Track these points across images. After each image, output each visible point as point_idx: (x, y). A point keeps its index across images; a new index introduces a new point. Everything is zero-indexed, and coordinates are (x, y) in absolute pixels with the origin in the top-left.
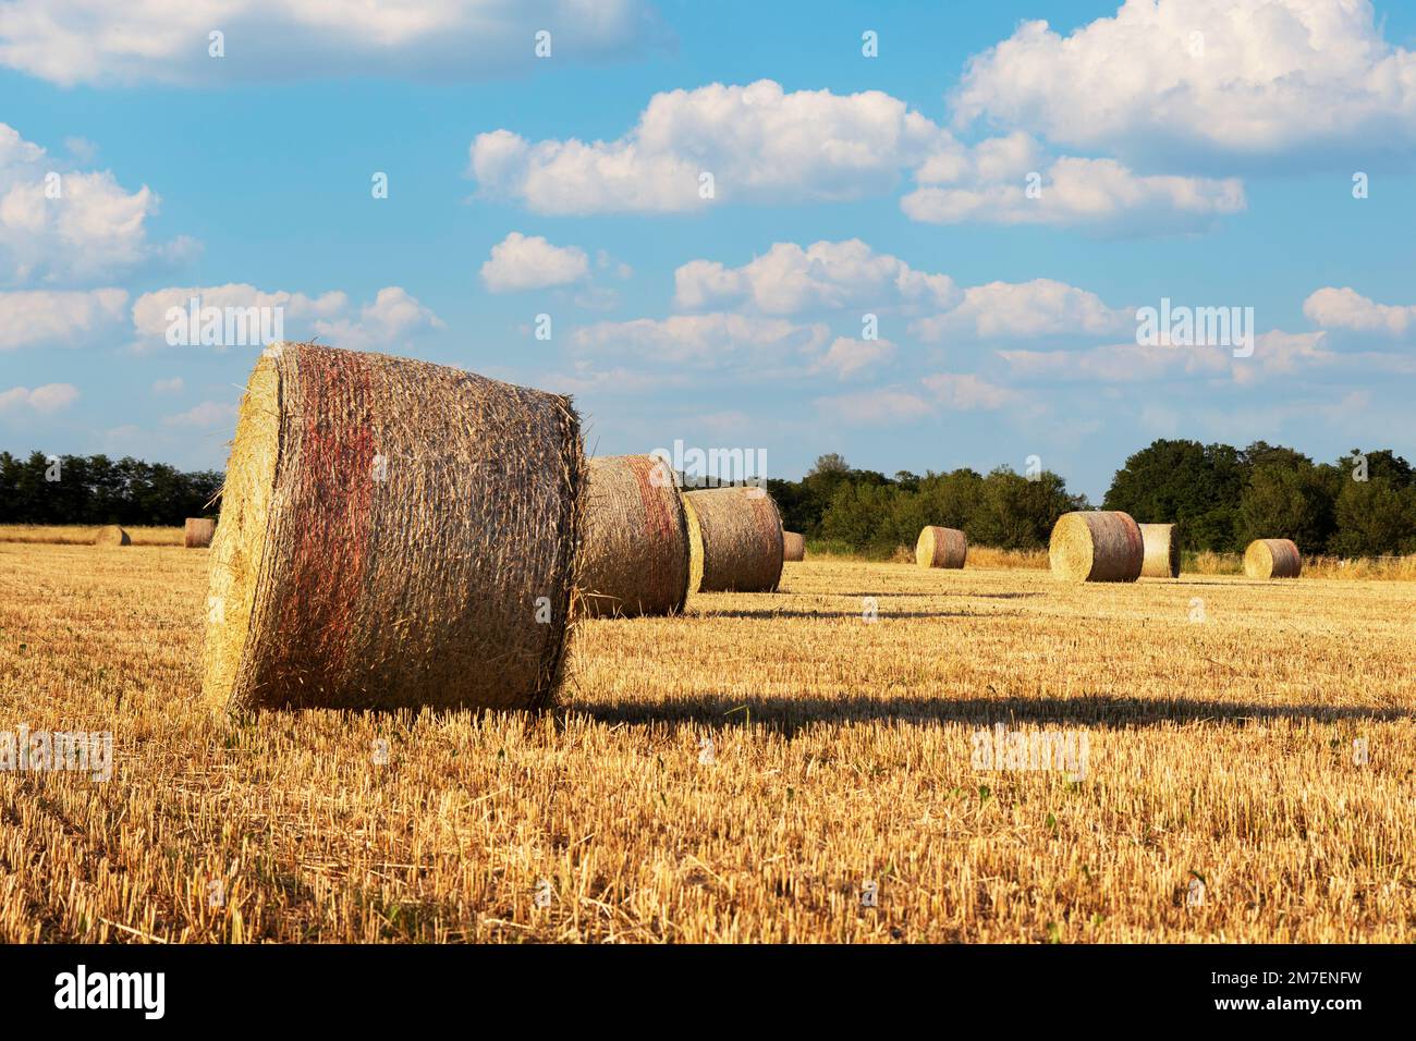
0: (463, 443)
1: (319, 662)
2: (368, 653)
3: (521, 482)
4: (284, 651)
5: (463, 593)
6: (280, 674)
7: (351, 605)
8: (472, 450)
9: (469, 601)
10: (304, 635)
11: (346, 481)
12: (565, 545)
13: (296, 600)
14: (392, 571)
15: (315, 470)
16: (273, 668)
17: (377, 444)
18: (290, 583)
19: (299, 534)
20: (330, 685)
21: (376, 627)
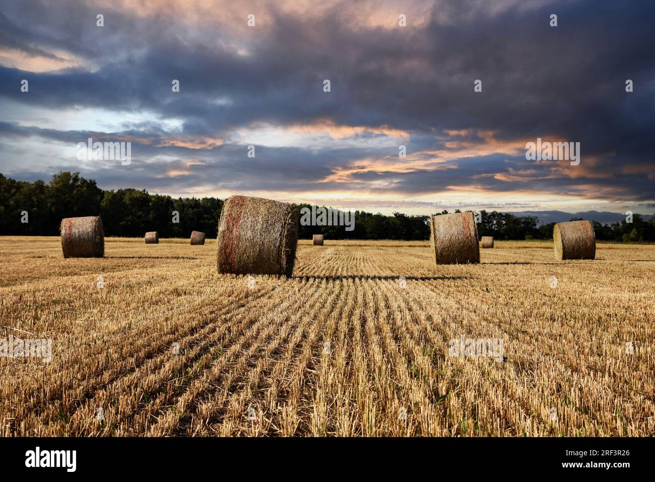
0: (261, 217)
1: (230, 264)
2: (240, 262)
3: (273, 224)
4: (223, 262)
5: (258, 249)
6: (224, 267)
7: (235, 252)
8: (262, 218)
9: (260, 251)
10: (226, 258)
11: (234, 226)
12: (281, 238)
13: (223, 251)
14: (243, 245)
15: (227, 224)
16: (222, 265)
17: (242, 218)
18: (222, 247)
19: (224, 237)
20: (234, 269)
21: (240, 257)
